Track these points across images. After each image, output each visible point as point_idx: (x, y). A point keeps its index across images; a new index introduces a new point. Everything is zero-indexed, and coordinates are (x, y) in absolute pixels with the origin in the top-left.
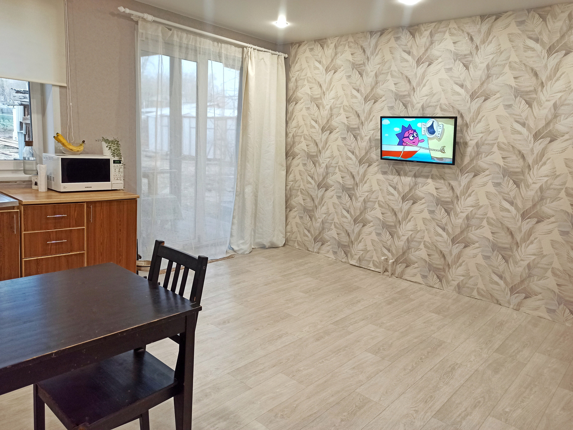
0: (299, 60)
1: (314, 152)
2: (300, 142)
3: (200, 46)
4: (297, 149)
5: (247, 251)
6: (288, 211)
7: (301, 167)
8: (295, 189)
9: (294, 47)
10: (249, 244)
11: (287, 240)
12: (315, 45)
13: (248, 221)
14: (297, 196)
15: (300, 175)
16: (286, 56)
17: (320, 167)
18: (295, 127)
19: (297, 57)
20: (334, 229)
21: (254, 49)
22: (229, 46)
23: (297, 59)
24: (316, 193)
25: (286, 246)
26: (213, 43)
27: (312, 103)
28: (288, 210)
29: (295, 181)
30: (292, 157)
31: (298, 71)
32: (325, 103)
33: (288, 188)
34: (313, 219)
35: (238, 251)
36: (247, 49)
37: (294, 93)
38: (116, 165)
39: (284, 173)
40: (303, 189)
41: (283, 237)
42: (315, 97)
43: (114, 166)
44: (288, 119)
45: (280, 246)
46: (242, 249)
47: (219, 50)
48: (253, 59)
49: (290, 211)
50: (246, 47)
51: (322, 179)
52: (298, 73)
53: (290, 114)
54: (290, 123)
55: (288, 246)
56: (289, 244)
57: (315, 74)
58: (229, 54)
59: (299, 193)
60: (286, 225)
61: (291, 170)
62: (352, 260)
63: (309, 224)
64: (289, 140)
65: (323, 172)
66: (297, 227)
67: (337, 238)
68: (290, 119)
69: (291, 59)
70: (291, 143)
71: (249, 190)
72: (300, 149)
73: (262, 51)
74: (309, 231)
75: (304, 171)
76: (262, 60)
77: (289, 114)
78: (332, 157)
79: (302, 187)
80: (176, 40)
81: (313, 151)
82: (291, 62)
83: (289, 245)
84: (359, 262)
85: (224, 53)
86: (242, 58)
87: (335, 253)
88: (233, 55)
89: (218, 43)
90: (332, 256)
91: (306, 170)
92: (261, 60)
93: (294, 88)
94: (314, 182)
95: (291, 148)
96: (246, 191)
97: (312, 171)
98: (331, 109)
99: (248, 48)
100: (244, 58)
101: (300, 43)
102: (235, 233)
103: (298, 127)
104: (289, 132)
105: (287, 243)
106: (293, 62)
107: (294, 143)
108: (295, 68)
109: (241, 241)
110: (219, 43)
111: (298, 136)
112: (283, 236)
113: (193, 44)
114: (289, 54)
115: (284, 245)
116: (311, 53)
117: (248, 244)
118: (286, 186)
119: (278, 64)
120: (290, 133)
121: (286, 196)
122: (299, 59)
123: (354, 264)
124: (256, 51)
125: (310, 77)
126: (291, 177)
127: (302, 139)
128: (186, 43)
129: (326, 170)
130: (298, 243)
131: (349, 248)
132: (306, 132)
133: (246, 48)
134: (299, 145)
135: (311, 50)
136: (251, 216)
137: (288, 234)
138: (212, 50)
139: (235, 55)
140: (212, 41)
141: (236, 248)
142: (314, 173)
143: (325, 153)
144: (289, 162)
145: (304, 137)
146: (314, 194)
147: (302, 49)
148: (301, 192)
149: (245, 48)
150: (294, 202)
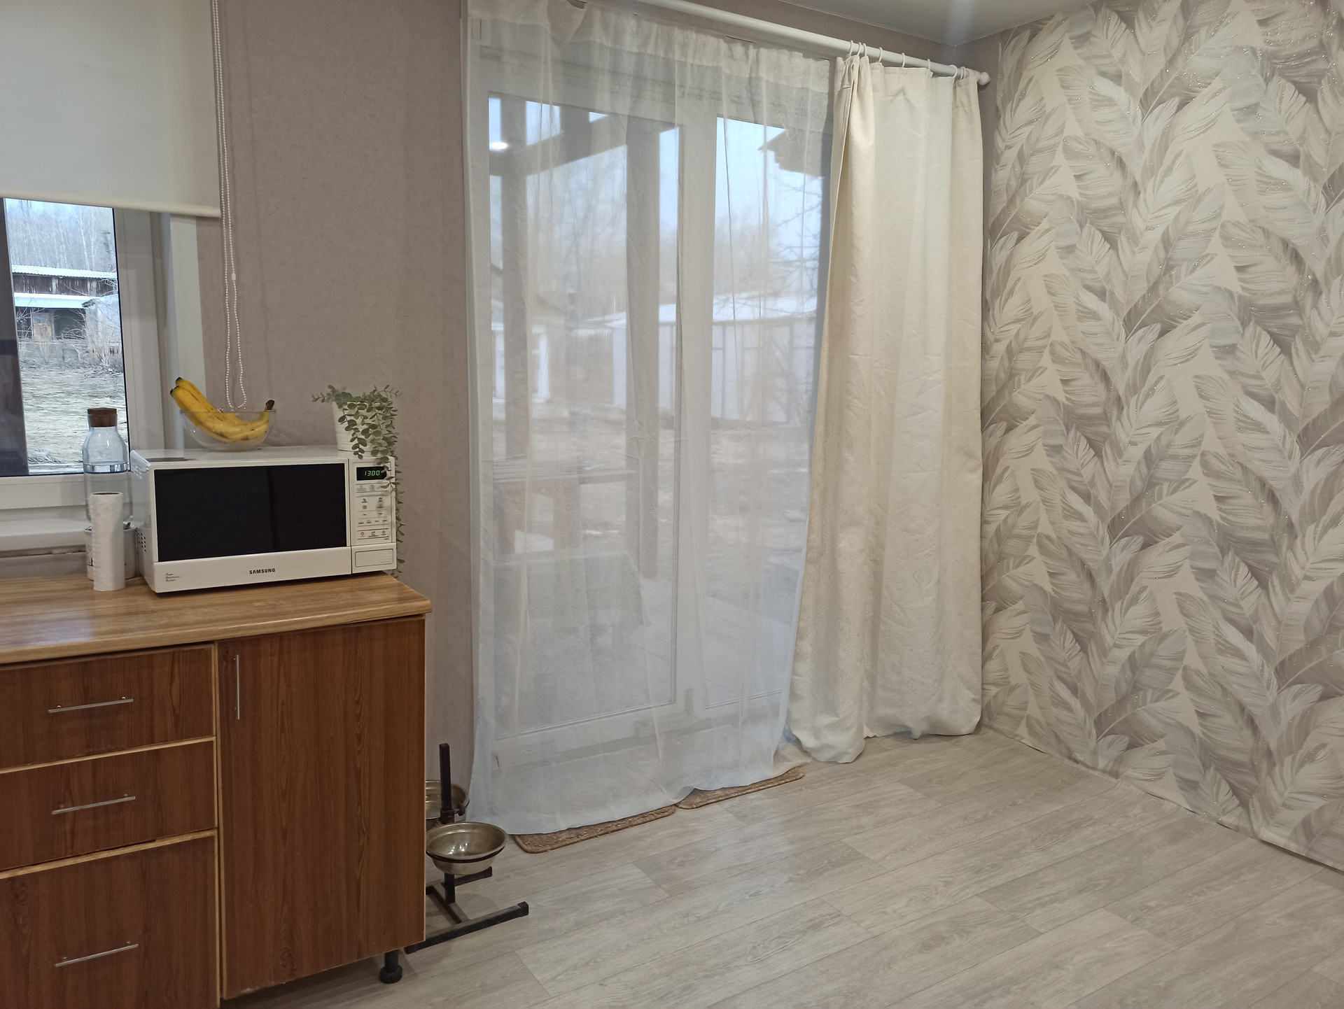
0: (1031, 85)
1: (1094, 405)
2: (1035, 372)
3: (683, 59)
4: (1022, 397)
5: (848, 753)
6: (990, 611)
7: (1040, 459)
8: (1018, 537)
9: (1013, 43)
10: (853, 730)
11: (986, 711)
12: (1096, 21)
13: (851, 652)
14: (1023, 559)
15: (1037, 486)
16: (985, 78)
17: (1120, 457)
18: (1017, 321)
19: (1026, 75)
20: (1185, 695)
21: (873, 60)
22: (784, 55)
23: (1023, 83)
24: (1105, 553)
25: (984, 730)
26: (730, 50)
27: (1086, 230)
28: (992, 606)
29: (1017, 507)
30: (1004, 425)
31: (1028, 124)
32: (1139, 223)
33: (991, 529)
34: (1093, 647)
35: (817, 750)
36: (848, 60)
37: (1011, 201)
38: (366, 483)
39: (976, 478)
40: (1049, 538)
41: (975, 700)
42: (1096, 205)
43: (361, 490)
44: (988, 296)
45: (964, 730)
46: (828, 746)
47: (751, 68)
48: (869, 94)
49: (998, 610)
50: (844, 53)
51: (1128, 503)
52: (1028, 129)
53: (998, 277)
54: (997, 308)
55: (992, 732)
56: (996, 726)
57: (1097, 122)
58: (783, 82)
59: (1033, 550)
60: (986, 659)
61: (999, 470)
62: (1268, 823)
63: (1074, 664)
64: (994, 364)
65: (1133, 479)
66: (1027, 671)
67: (1197, 730)
68: (997, 292)
69: (1002, 87)
70: (1003, 376)
71: (851, 543)
72: (1038, 396)
73: (898, 65)
74: (1074, 690)
75: (1055, 472)
76: (901, 97)
77: (994, 275)
78: (1173, 422)
79: (1045, 528)
80: (598, 40)
81: (1089, 399)
82: (999, 96)
83: (996, 730)
84: (1302, 839)
85: (767, 81)
86: (831, 94)
87: (1189, 786)
88: (799, 86)
89: (747, 49)
90: (1176, 798)
91: (1061, 470)
92: (896, 95)
93: (1014, 183)
94: (1095, 513)
95: (1000, 392)
96: (841, 546)
97: (1087, 473)
98: (1167, 242)
99: (850, 57)
100: (836, 93)
101: (1034, 28)
102: (804, 687)
103: (1029, 317)
104: (992, 340)
105: (986, 720)
106: (1008, 97)
107: (1012, 374)
108: (1019, 117)
109: (827, 719)
110: (751, 46)
111: (1029, 349)
112: (973, 696)
113: (661, 54)
114: (992, 69)
115: (979, 726)
116: (1079, 51)
117: (849, 728)
118: (984, 522)
119: (955, 106)
120: (997, 341)
121: (983, 559)
122: (1031, 80)
123: (1281, 842)
124: (878, 65)
125: (1076, 139)
126: (1001, 494)
127: (1046, 360)
128: (635, 50)
129: (1144, 470)
130: (1029, 725)
131: (1257, 778)
132: (1059, 335)
133: (844, 59)
134: (1034, 382)
135: (1082, 40)
136: (858, 635)
137: (993, 690)
138: (728, 72)
139: (805, 86)
140: (725, 41)
141: (808, 741)
142: (1093, 477)
143: (1140, 407)
144: (993, 441)
145: (1053, 353)
146: (1094, 559)
147: (1044, 43)
148: (1041, 547)
149: (840, 60)
150: (1013, 579)
